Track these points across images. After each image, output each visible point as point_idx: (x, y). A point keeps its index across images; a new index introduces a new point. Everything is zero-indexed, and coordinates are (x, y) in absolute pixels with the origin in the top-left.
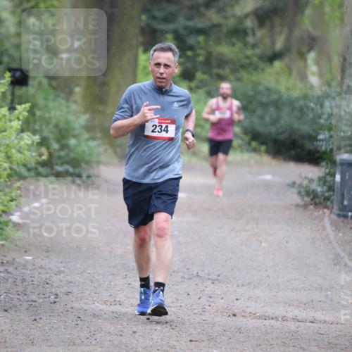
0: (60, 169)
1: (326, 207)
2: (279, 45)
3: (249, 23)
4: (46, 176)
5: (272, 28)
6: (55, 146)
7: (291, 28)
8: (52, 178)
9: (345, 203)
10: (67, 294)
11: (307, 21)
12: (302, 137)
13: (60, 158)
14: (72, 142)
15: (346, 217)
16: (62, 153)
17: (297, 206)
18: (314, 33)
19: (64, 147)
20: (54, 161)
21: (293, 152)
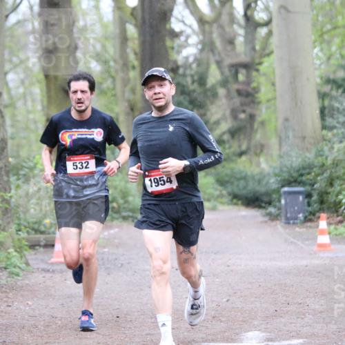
0: (124, 214)
1: (277, 220)
2: (244, 147)
3: (226, 137)
4: (117, 219)
5: (239, 140)
6: (121, 201)
7: (250, 140)
8: (121, 220)
9: (289, 215)
10: (129, 263)
11: (258, 136)
12: (262, 195)
13: (124, 208)
14: (130, 199)
15: (289, 223)
16: (126, 205)
17: (262, 222)
18: (263, 142)
19: (126, 202)
20: (121, 210)
21: (257, 203)
